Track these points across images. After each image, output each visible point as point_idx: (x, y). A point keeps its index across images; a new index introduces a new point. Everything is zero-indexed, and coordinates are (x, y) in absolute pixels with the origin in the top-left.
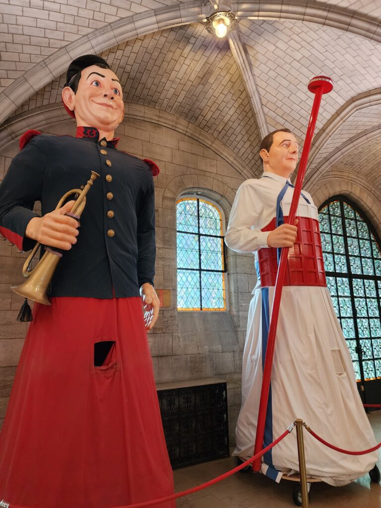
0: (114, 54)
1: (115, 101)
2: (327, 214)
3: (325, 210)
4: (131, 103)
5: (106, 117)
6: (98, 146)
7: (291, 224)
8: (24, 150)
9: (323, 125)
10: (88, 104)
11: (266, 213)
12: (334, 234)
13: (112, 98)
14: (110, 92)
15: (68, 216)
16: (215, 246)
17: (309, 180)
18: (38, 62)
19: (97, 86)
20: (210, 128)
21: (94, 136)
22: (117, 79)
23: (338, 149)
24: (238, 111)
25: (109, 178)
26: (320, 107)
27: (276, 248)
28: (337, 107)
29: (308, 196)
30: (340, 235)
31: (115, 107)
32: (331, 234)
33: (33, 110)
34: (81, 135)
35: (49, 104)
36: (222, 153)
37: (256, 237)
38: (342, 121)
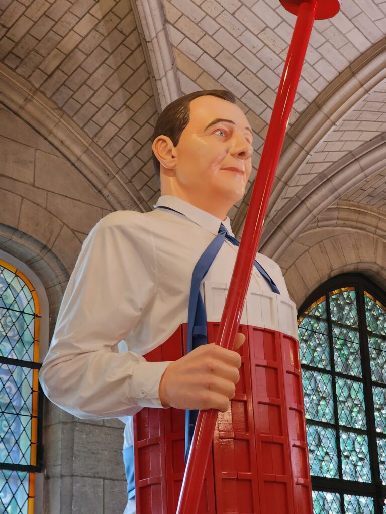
2: (323, 320)
3: (318, 308)
7: (224, 346)
9: (316, 94)
11: (161, 308)
12: (341, 375)
16: (14, 390)
17: (280, 227)
20: (22, 60)
23: (353, 157)
24: (102, 28)
26: (309, 48)
27: (183, 411)
28: (352, 55)
29: (275, 271)
30: (355, 379)
32: (333, 374)
36: (51, 132)
37: (130, 377)
38: (361, 90)
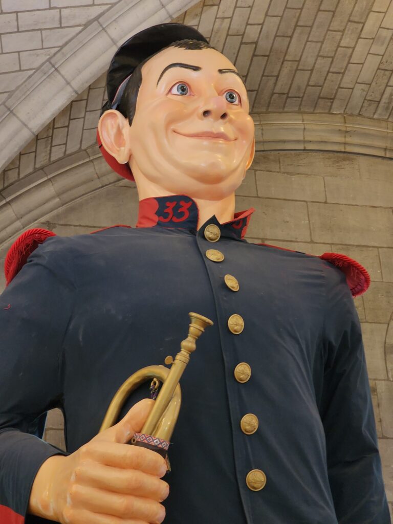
0: (216, 8)
1: (231, 121)
4: (266, 113)
5: (213, 165)
6: (199, 240)
8: (16, 281)
10: (165, 141)
13: (224, 116)
14: (218, 103)
15: (138, 444)
18: (36, 65)
19: (182, 94)
21: (183, 219)
22: (232, 67)
25: (236, 323)
31: (231, 135)
33: (29, 178)
34: (152, 220)
35: (66, 156)
